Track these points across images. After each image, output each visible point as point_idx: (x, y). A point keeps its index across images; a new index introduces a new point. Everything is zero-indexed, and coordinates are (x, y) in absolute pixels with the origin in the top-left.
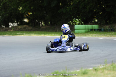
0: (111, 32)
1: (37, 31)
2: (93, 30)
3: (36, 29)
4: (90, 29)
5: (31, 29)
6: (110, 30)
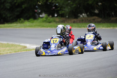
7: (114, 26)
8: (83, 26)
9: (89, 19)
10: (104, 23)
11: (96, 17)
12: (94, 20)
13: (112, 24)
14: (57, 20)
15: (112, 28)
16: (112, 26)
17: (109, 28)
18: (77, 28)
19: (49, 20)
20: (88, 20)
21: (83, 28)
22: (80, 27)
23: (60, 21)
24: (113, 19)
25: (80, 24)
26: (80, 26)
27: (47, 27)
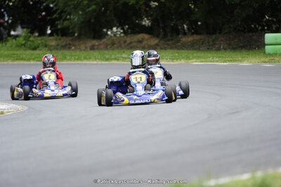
1: (171, 48)
3: (168, 44)
5: (157, 45)
7: (188, 58)
8: (113, 57)
9: (128, 39)
10: (165, 49)
11: (146, 36)
12: (140, 42)
13: (184, 53)
14: (53, 42)
15: (183, 61)
16: (183, 58)
17: (176, 62)
18: (100, 62)
19: (33, 41)
20: (125, 42)
21: (115, 62)
22: (107, 60)
23: (58, 45)
24: (184, 39)
25: (106, 52)
26: (107, 57)
27: (29, 60)
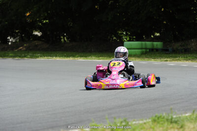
0: (185, 54)
2: (155, 50)
4: (149, 49)
6: (183, 51)
